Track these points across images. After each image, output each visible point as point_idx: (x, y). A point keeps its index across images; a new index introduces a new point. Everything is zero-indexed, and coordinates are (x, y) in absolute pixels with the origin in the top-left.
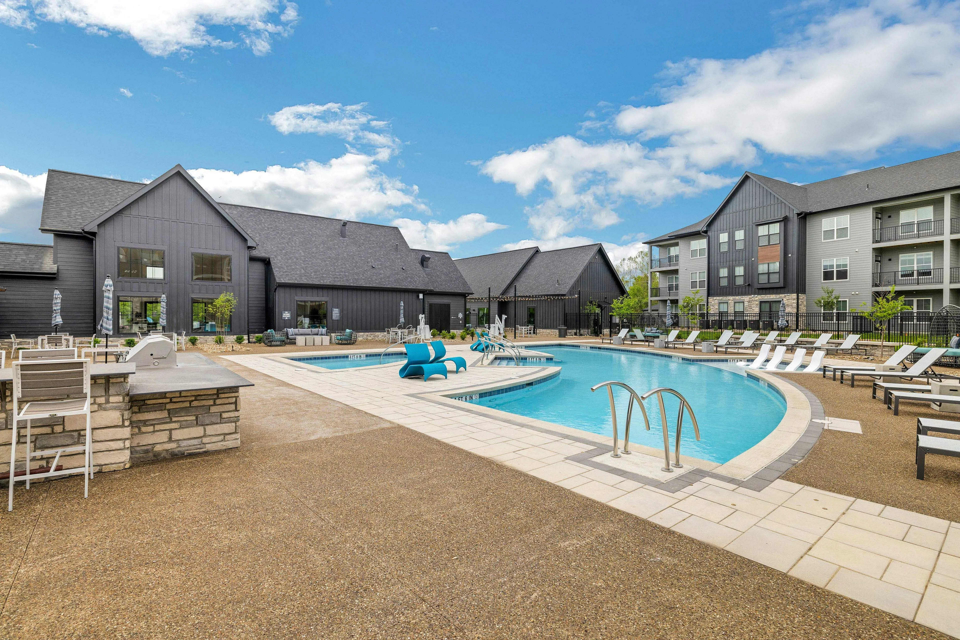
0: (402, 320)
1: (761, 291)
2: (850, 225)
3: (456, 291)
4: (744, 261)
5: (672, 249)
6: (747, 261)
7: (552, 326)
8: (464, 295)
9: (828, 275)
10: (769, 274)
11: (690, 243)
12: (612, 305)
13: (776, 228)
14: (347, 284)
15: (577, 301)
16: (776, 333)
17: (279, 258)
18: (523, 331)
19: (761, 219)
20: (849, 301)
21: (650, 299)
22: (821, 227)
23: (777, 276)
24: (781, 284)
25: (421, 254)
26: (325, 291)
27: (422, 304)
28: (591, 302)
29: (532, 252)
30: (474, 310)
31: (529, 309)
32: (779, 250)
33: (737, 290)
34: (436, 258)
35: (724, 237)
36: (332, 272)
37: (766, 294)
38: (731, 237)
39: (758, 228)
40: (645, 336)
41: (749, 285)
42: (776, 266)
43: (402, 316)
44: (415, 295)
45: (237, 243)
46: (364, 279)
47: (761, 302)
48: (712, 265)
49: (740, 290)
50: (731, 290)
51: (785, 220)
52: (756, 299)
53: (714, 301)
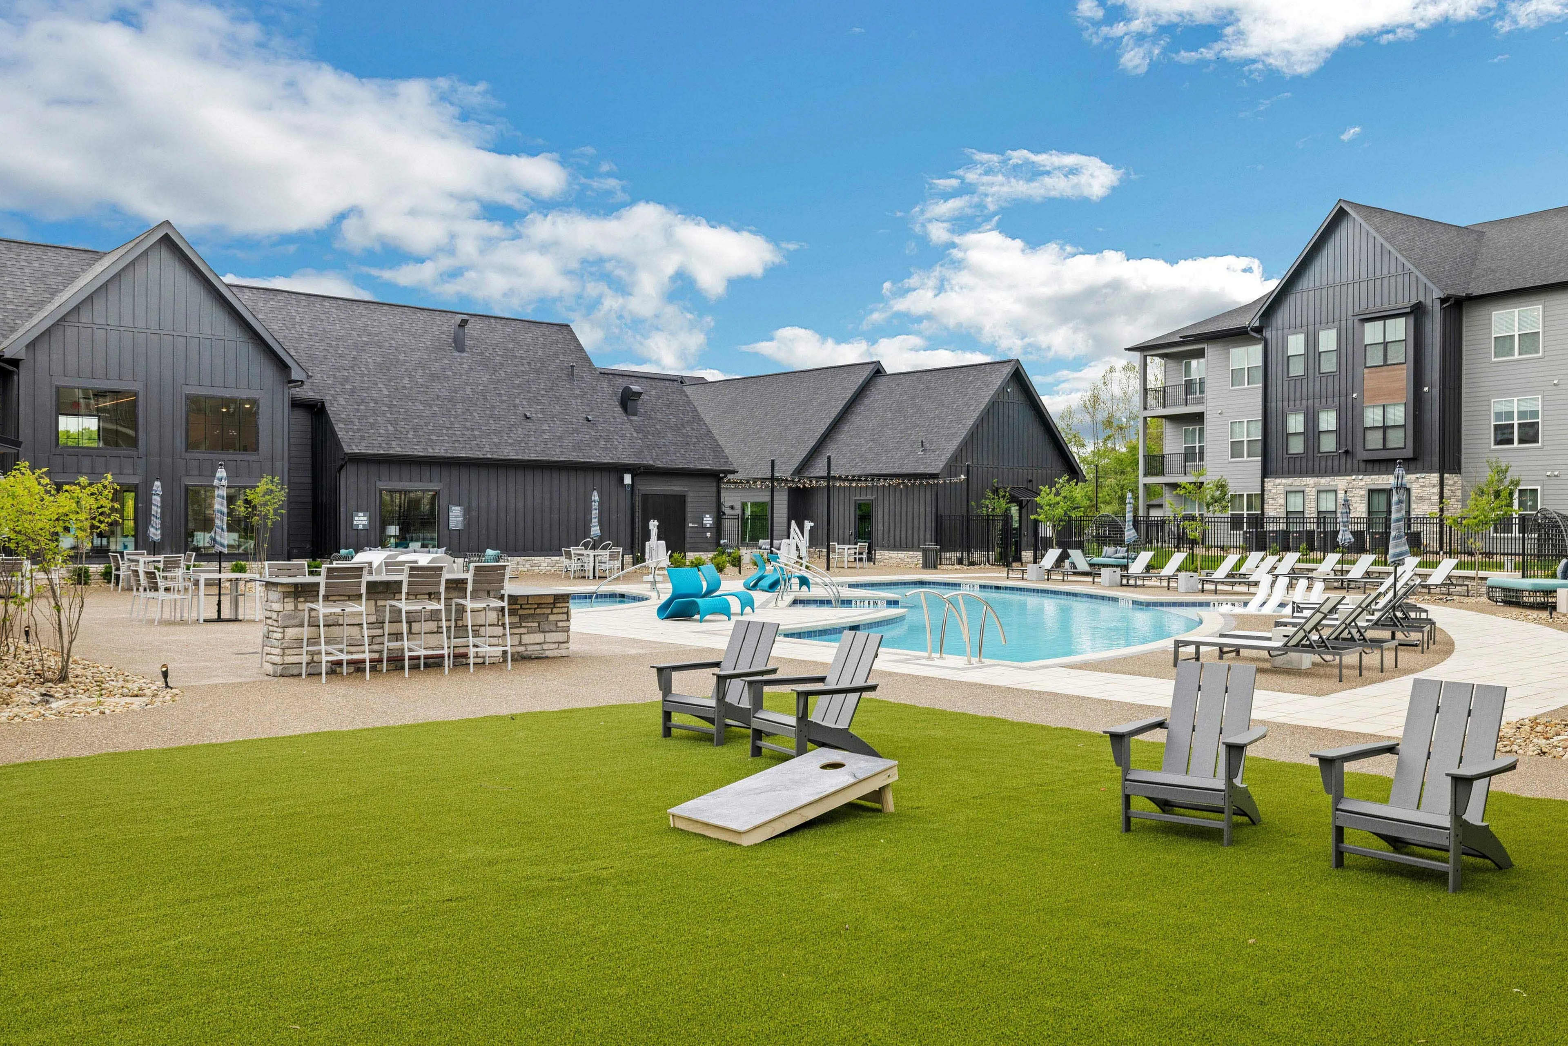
0: (595, 530)
1: (1370, 466)
2: (1544, 327)
3: (699, 466)
4: (1336, 399)
5: (1194, 363)
6: (1343, 399)
7: (910, 543)
8: (716, 477)
9: (1503, 435)
10: (1385, 428)
11: (1229, 353)
12: (1038, 499)
13: (1398, 329)
14: (479, 455)
15: (964, 486)
16: (1336, 556)
17: (342, 401)
18: (846, 553)
19: (1371, 305)
20: (1543, 490)
21: (1143, 480)
22: (1490, 329)
23: (1400, 433)
24: (1409, 453)
25: (621, 383)
26: (435, 470)
27: (629, 496)
28: (996, 491)
29: (866, 373)
30: (732, 508)
31: (859, 506)
32: (1403, 377)
33: (1323, 463)
34: (653, 392)
35: (1296, 344)
36: (448, 428)
37: (1380, 473)
38: (1312, 342)
39: (1363, 327)
40: (1091, 565)
41: (1347, 452)
42: (1398, 414)
43: (595, 521)
44: (614, 477)
45: (269, 372)
46: (511, 444)
47: (1371, 492)
48: (1272, 405)
49: (1329, 463)
50: (1310, 464)
51: (1417, 312)
52: (1361, 483)
53: (1276, 486)
